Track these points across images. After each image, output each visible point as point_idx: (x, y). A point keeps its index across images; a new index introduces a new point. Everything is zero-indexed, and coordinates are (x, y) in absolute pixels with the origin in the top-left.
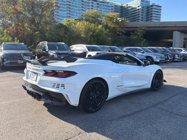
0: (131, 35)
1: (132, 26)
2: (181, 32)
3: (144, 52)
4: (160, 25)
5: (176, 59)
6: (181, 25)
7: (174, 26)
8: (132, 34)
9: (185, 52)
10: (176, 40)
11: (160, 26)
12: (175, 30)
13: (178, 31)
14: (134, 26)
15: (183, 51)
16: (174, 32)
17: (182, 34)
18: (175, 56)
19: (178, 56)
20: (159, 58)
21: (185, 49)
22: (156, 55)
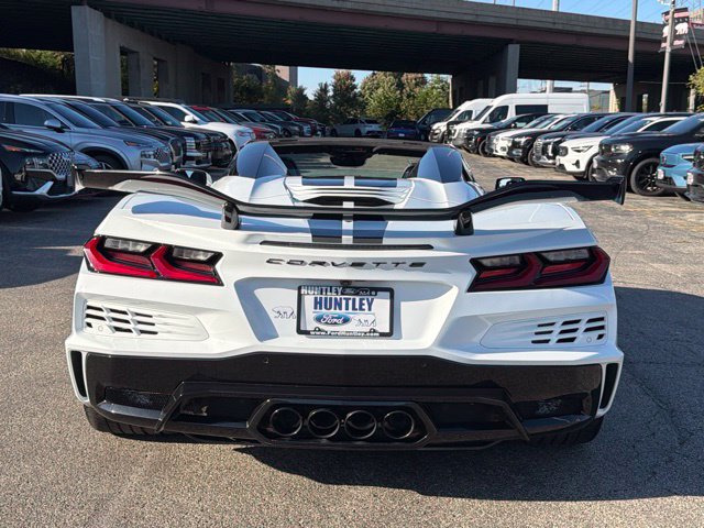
2: (107, 15)
3: (64, 126)
5: (192, 158)
9: (195, 122)
10: (91, 57)
12: (79, 2)
13: (93, 5)
15: (187, 118)
16: (75, 10)
17: (110, 22)
18: (184, 145)
19: (198, 145)
20: (152, 159)
21: (195, 111)
22: (138, 144)
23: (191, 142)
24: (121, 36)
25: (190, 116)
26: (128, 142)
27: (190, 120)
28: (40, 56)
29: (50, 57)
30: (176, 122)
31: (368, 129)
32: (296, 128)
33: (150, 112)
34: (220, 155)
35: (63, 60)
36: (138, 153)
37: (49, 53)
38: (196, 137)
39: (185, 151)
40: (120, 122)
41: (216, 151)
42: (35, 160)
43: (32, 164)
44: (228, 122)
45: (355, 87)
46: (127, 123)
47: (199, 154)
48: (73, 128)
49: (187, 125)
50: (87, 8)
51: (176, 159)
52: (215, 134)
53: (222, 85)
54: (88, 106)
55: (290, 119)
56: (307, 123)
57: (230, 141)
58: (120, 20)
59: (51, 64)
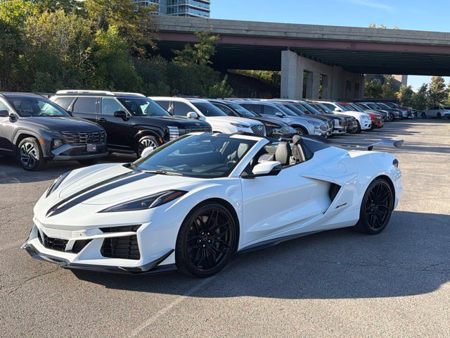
0: (176, 58)
1: (171, 29)
2: (299, 54)
3: (283, 115)
4: (247, 31)
5: (337, 129)
6: (299, 36)
7: (283, 35)
8: (176, 56)
9: (340, 111)
10: (290, 76)
11: (249, 33)
12: (286, 49)
13: (292, 50)
14: (178, 29)
15: (336, 109)
16: (283, 53)
17: (300, 57)
18: (334, 123)
19: (340, 123)
20: (319, 130)
21: (340, 105)
22: (313, 123)
23: (337, 121)
24: (305, 64)
25: (338, 108)
26: (309, 122)
27: (338, 111)
28: (260, 74)
29: (265, 74)
30: (330, 111)
31: (445, 113)
32: (398, 113)
33: (318, 107)
34: (351, 128)
35: (272, 76)
36: (313, 127)
37: (266, 72)
38: (339, 119)
39: (334, 125)
40: (305, 112)
41: (349, 125)
42: (276, 130)
43: (275, 131)
44: (357, 111)
45: (444, 86)
46: (308, 112)
47: (340, 127)
48: (287, 116)
49: (336, 113)
50: (289, 51)
51: (329, 129)
52: (349, 117)
53: (357, 87)
54: (291, 105)
55: (395, 107)
56: (405, 109)
57: (357, 121)
58: (305, 56)
59: (266, 78)
